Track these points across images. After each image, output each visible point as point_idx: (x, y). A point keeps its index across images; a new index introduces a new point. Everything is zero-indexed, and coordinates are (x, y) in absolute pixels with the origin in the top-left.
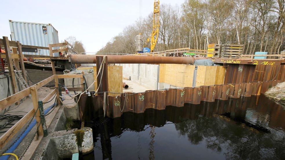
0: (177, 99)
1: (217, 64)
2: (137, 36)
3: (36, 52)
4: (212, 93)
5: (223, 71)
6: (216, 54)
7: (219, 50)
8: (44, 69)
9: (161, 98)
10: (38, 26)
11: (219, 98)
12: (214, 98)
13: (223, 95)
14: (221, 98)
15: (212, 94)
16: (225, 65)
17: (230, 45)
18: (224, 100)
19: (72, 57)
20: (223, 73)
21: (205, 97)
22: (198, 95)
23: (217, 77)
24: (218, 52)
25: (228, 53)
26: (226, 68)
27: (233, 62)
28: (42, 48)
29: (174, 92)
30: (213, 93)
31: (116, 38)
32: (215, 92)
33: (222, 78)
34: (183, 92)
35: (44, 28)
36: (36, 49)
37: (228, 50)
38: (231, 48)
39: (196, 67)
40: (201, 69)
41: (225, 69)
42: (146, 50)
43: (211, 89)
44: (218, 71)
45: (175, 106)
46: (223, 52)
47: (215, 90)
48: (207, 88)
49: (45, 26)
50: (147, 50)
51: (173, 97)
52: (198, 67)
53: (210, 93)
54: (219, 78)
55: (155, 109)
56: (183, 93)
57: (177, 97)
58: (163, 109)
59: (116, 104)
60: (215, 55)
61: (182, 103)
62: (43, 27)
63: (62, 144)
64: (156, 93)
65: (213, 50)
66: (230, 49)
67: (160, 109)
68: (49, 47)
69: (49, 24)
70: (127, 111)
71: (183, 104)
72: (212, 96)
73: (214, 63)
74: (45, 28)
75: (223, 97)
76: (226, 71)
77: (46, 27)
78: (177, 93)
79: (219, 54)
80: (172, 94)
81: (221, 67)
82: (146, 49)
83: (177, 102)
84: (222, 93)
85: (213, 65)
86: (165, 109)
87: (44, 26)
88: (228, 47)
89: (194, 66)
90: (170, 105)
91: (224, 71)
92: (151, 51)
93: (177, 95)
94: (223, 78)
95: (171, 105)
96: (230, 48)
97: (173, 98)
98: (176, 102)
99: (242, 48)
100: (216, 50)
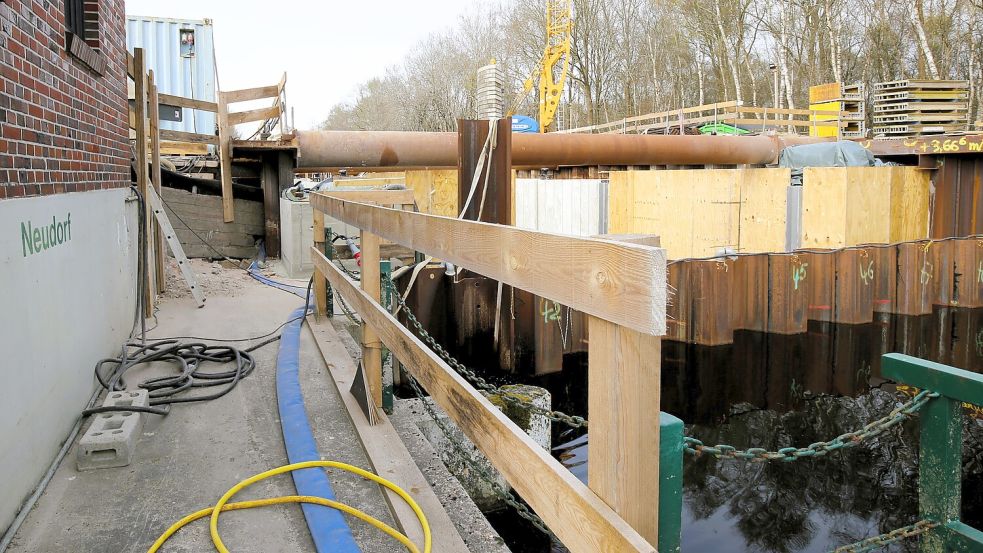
0: (775, 298)
1: (886, 159)
2: (480, 70)
3: (177, 120)
4: (919, 273)
5: (920, 189)
6: (852, 126)
7: (862, 107)
8: (194, 189)
9: (716, 292)
10: (164, 28)
11: (944, 300)
12: (927, 295)
13: (961, 286)
14: (954, 299)
15: (919, 279)
16: (928, 163)
17: (913, 85)
18: (969, 306)
19: (302, 142)
20: (919, 198)
21: (884, 296)
22: (862, 281)
23: (897, 213)
24: (859, 116)
25: (907, 118)
26: (933, 172)
27: (967, 146)
28: (197, 105)
29: (757, 268)
30: (923, 272)
31: (374, 85)
32: (928, 270)
33: (918, 220)
34: (799, 267)
35: (184, 37)
36: (179, 108)
37: (907, 106)
38: (917, 97)
39: (797, 177)
40: (820, 183)
41: (925, 180)
42: (520, 127)
43: (908, 259)
44: (897, 189)
45: (765, 330)
46: (879, 114)
47: (928, 260)
48: (891, 255)
49: (190, 28)
50: (525, 127)
51: (757, 289)
52: (806, 172)
53: (907, 275)
54: (906, 219)
55: (689, 341)
56: (802, 270)
57: (777, 291)
58: (725, 342)
59: (546, 312)
60: (846, 129)
61: (797, 316)
62: (183, 31)
63: (451, 451)
64: (692, 272)
65: (837, 107)
66: (914, 100)
67: (712, 344)
68: (217, 102)
69: (207, 21)
70: (574, 351)
71: (804, 320)
72: (920, 286)
73: (876, 157)
74: (190, 36)
75: (962, 294)
76: (933, 189)
77: (192, 32)
78: (776, 274)
79: (862, 126)
80: (751, 280)
81: (909, 171)
82: (520, 122)
83: (776, 313)
84: (956, 275)
85: (871, 164)
86: (731, 341)
87: (187, 28)
88: (906, 95)
89: (784, 173)
90: (741, 328)
91: (924, 186)
92: (542, 129)
93: (775, 280)
94: (924, 217)
95: (747, 328)
96: (914, 96)
97: (757, 296)
98: (773, 311)
99: (963, 96)
100: (850, 107)
